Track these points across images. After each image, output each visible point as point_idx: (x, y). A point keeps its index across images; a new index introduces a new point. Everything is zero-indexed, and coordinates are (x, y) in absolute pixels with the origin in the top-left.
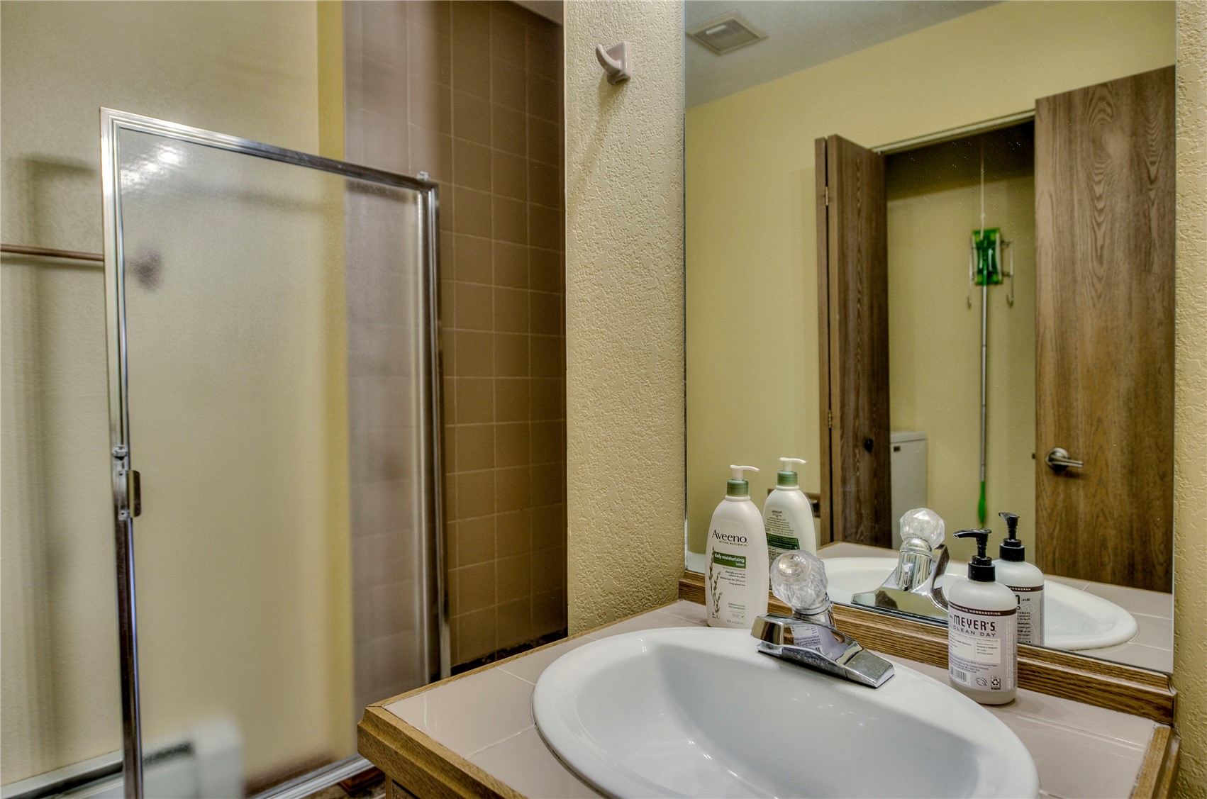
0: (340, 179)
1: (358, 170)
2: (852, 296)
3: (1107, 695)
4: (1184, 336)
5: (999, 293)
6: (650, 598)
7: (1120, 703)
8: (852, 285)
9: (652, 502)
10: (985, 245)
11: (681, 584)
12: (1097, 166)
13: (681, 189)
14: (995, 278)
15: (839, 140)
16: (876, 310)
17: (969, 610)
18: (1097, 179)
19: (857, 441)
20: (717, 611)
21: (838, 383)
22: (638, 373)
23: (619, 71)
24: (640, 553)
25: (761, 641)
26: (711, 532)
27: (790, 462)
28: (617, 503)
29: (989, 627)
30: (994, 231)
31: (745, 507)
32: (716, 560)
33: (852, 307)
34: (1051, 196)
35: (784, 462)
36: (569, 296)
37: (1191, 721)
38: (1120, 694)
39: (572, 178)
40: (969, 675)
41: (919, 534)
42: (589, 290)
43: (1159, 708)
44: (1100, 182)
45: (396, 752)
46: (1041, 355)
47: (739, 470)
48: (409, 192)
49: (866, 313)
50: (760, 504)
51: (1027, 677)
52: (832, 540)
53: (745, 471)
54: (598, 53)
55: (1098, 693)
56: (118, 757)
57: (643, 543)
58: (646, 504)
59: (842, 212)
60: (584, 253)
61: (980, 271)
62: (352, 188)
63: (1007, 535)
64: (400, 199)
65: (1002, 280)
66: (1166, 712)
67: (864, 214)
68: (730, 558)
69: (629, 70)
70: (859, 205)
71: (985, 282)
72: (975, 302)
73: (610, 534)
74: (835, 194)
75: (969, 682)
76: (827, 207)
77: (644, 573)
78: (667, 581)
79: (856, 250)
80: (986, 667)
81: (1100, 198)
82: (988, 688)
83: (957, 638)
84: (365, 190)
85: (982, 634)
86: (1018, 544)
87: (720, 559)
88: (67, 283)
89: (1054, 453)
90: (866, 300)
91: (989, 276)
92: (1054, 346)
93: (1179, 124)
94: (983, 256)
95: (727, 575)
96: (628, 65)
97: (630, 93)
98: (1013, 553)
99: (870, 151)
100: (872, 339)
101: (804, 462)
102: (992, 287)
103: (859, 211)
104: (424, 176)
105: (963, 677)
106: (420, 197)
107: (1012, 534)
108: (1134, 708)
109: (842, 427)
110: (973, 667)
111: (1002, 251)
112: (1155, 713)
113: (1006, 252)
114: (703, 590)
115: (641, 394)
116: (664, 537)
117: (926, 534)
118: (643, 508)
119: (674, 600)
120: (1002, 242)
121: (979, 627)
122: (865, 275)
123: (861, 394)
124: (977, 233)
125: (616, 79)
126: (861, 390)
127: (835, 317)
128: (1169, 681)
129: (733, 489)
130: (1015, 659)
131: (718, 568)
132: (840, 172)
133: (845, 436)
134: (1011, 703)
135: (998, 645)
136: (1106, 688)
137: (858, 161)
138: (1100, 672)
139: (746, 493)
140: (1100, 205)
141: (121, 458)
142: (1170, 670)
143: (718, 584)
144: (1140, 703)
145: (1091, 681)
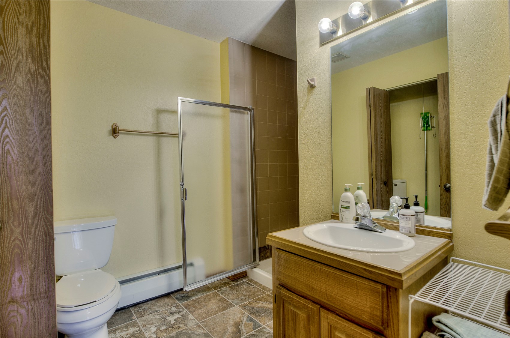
0: (229, 109)
1: (234, 107)
2: (379, 136)
3: (437, 234)
4: (453, 152)
5: (430, 134)
7: (440, 236)
8: (379, 133)
10: (425, 117)
11: (332, 216)
13: (330, 115)
14: (429, 128)
15: (374, 88)
16: (387, 140)
17: (404, 215)
19: (381, 182)
20: (342, 220)
21: (375, 164)
23: (313, 85)
24: (320, 209)
25: (355, 221)
26: (341, 201)
27: (360, 184)
28: (313, 196)
29: (408, 218)
30: (428, 113)
31: (349, 194)
32: (342, 207)
33: (379, 140)
34: (443, 105)
35: (359, 184)
36: (299, 142)
37: (456, 239)
39: (300, 111)
40: (404, 230)
41: (394, 202)
43: (448, 236)
45: (277, 241)
46: (441, 154)
47: (347, 186)
48: (246, 111)
49: (383, 141)
50: (353, 193)
51: (418, 232)
52: (373, 208)
53: (349, 186)
54: (308, 81)
55: (435, 234)
56: (181, 263)
57: (321, 206)
59: (375, 110)
61: (424, 126)
62: (232, 111)
63: (415, 200)
64: (244, 113)
65: (432, 129)
66: (450, 237)
67: (382, 111)
68: (346, 207)
69: (316, 85)
70: (381, 108)
71: (425, 130)
72: (423, 137)
73: (311, 204)
74: (373, 105)
75: (404, 231)
76: (370, 109)
78: (328, 215)
79: (380, 122)
80: (408, 228)
82: (408, 233)
83: (401, 222)
84: (236, 112)
85: (407, 220)
86: (418, 202)
87: (343, 207)
88: (165, 141)
89: (446, 185)
90: (383, 137)
91: (427, 127)
92: (445, 151)
93: (450, 105)
94: (424, 121)
95: (345, 211)
96: (316, 83)
97: (316, 90)
98: (417, 204)
99: (383, 90)
100: (386, 150)
101: (364, 184)
102: (428, 131)
103: (381, 110)
104: (250, 107)
105: (402, 230)
106: (249, 112)
107: (416, 200)
108: (442, 237)
109: (376, 178)
110: (405, 228)
111: (431, 119)
112: (447, 237)
113: (433, 120)
114: (339, 217)
116: (327, 204)
117: (397, 202)
118: (321, 196)
119: (330, 219)
120: (431, 116)
121: (406, 219)
122: (383, 130)
123: (382, 167)
124: (422, 114)
125: (312, 87)
126: (382, 166)
127: (373, 143)
128: (451, 230)
129: (346, 190)
130: (415, 227)
131: (342, 209)
132: (374, 98)
133: (377, 180)
134: (415, 236)
135: (410, 223)
136: (437, 233)
137: (380, 94)
138: (435, 229)
139: (349, 191)
141: (182, 185)
142: (451, 228)
143: (343, 214)
144: (444, 235)
145: (433, 231)
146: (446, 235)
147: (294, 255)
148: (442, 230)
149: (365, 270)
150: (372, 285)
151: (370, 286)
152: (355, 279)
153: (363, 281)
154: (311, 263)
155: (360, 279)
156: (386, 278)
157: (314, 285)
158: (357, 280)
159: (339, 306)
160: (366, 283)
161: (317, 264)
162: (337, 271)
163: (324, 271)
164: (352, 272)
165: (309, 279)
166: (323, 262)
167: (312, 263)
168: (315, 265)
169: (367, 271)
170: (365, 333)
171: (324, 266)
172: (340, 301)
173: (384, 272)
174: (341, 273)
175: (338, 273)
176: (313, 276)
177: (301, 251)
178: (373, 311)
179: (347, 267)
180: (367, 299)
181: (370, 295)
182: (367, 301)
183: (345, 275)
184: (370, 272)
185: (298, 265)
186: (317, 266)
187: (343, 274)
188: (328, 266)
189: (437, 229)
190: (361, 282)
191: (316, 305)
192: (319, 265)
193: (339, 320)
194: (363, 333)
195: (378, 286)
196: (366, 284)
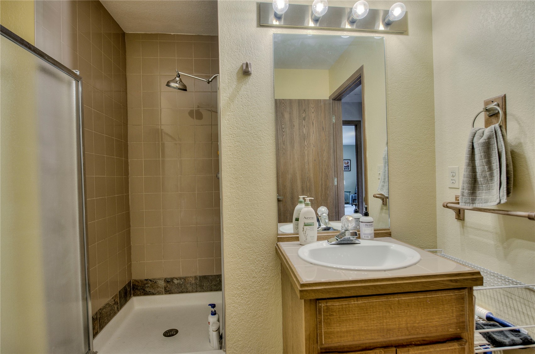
6: (262, 246)
9: (263, 215)
11: (278, 238)
12: (283, 120)
17: (369, 222)
18: (283, 123)
20: (306, 240)
22: (256, 172)
23: (248, 71)
26: (303, 218)
28: (248, 217)
31: (311, 209)
32: (305, 226)
38: (384, 234)
42: (233, 143)
44: (283, 124)
47: (308, 199)
51: (375, 235)
57: (259, 229)
58: (260, 215)
60: (230, 130)
66: (390, 234)
68: (310, 224)
69: (252, 71)
73: (244, 228)
77: (260, 238)
78: (269, 239)
81: (283, 128)
82: (371, 238)
85: (371, 227)
87: (307, 225)
95: (309, 229)
97: (251, 80)
104: (76, 73)
108: (385, 236)
115: (257, 180)
116: (268, 225)
118: (259, 217)
125: (246, 73)
130: (374, 232)
136: (382, 233)
140: (284, 130)
142: (390, 227)
143: (306, 232)
144: (387, 234)
145: (379, 233)
146: (388, 234)
147: (356, 298)
148: (384, 230)
149: (451, 281)
150: (457, 294)
151: (456, 295)
152: (441, 295)
153: (448, 293)
154: (383, 299)
155: (445, 293)
156: (470, 282)
157: (389, 325)
158: (443, 295)
159: (423, 334)
160: (452, 294)
161: (392, 297)
162: (419, 295)
163: (403, 302)
164: (437, 289)
165: (382, 321)
166: (402, 291)
167: (385, 299)
168: (390, 299)
169: (453, 281)
170: (451, 346)
171: (402, 296)
172: (424, 328)
173: (468, 276)
174: (424, 296)
175: (421, 297)
176: (388, 315)
177: (369, 289)
178: (459, 319)
179: (431, 285)
180: (453, 310)
181: (455, 305)
182: (453, 312)
183: (429, 295)
184: (456, 281)
185: (363, 309)
186: (394, 299)
187: (427, 295)
188: (407, 294)
189: (381, 230)
190: (447, 295)
191: (390, 349)
192: (396, 297)
193: (423, 349)
194: (449, 348)
195: (462, 292)
196: (452, 296)
